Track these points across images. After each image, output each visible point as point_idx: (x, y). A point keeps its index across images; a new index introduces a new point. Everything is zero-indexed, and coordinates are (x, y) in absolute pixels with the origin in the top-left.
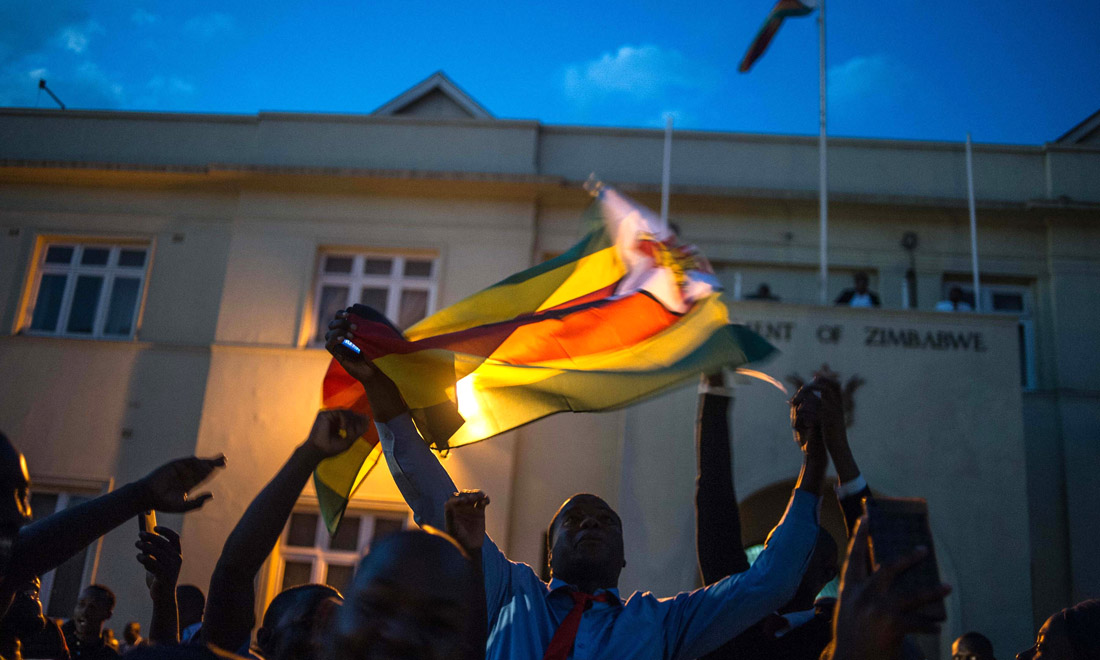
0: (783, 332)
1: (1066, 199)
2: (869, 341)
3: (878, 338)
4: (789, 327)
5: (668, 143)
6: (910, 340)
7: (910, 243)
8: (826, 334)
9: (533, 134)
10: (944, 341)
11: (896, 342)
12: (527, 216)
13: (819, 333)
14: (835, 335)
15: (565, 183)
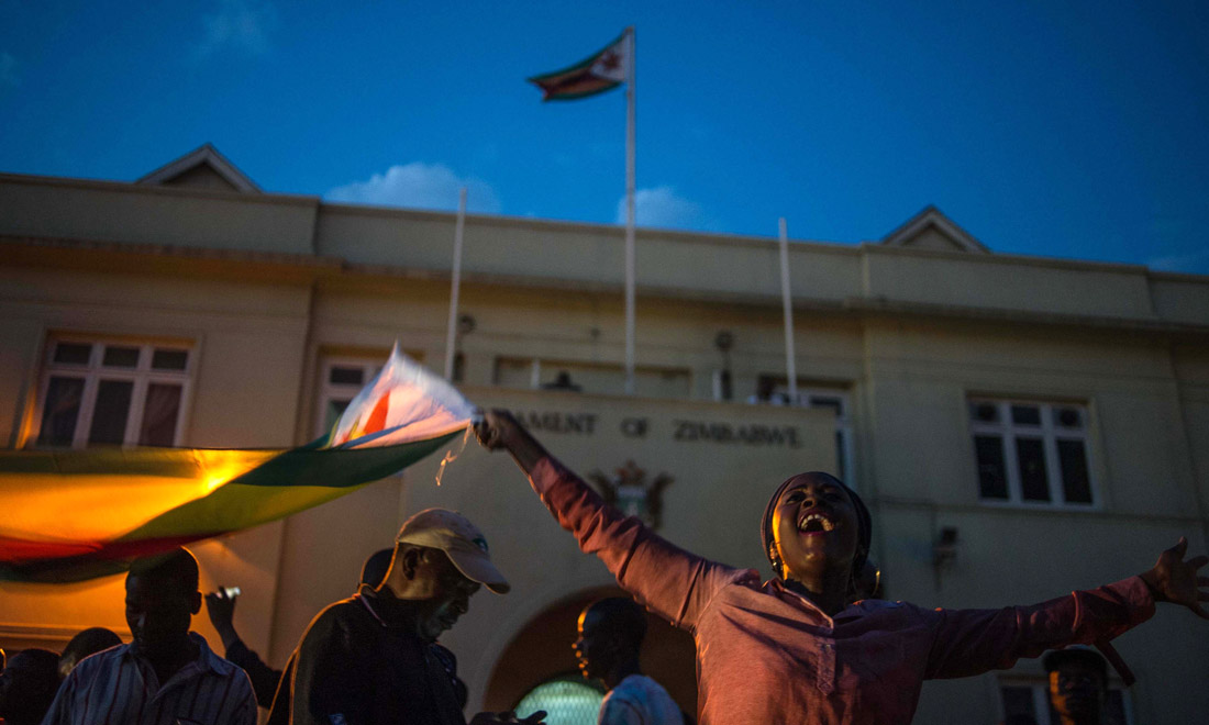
0: (584, 424)
1: (883, 300)
2: (679, 436)
3: (687, 432)
4: (591, 419)
5: (460, 227)
6: (722, 434)
7: (724, 343)
8: (632, 428)
9: (312, 212)
10: (758, 436)
11: (708, 436)
12: (302, 302)
13: (624, 426)
14: (641, 428)
15: (346, 267)
